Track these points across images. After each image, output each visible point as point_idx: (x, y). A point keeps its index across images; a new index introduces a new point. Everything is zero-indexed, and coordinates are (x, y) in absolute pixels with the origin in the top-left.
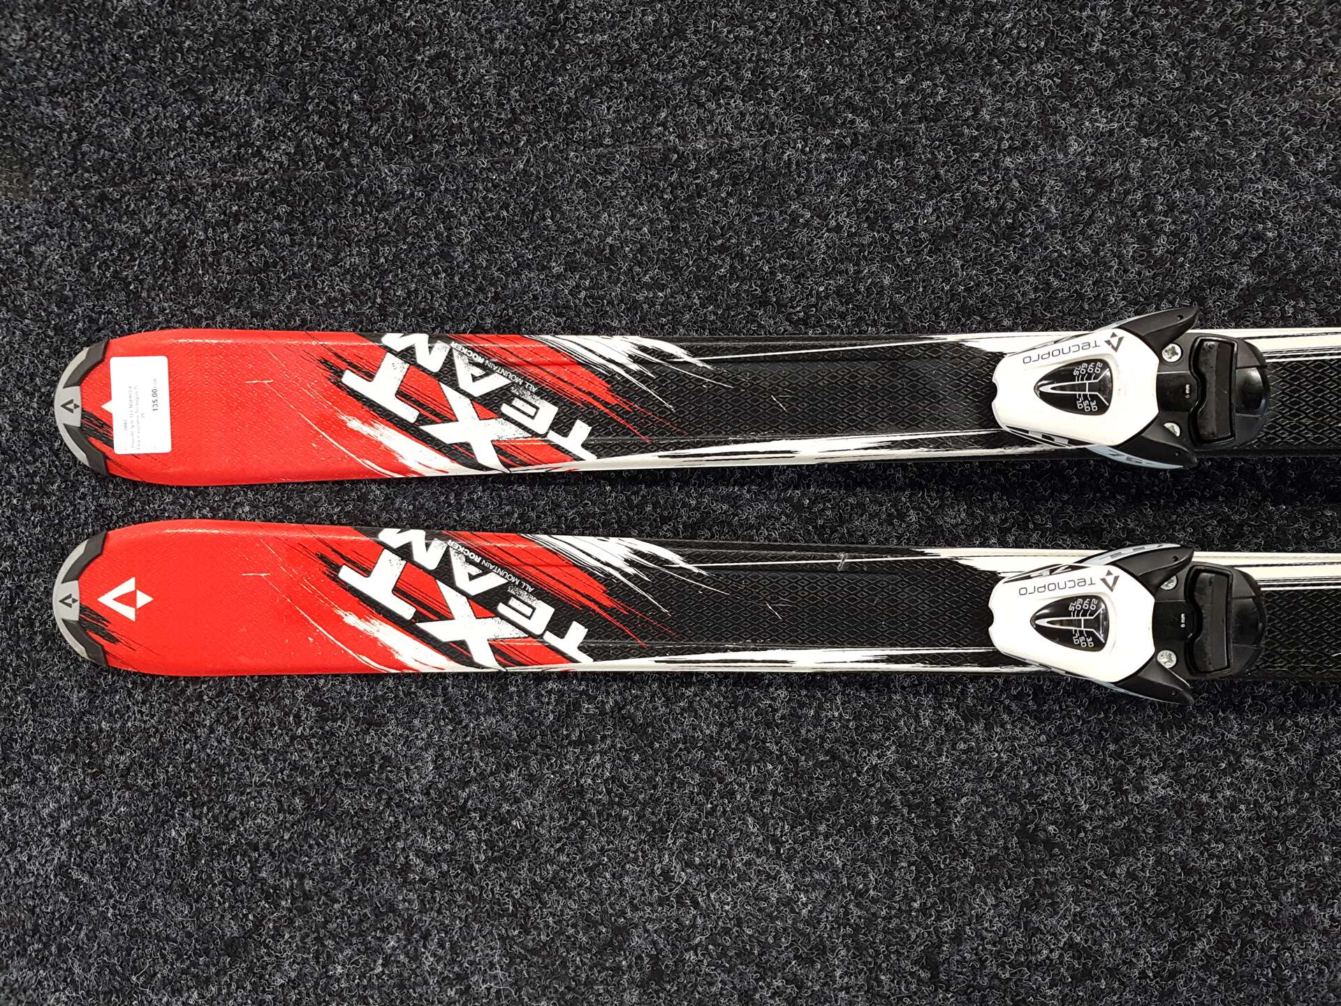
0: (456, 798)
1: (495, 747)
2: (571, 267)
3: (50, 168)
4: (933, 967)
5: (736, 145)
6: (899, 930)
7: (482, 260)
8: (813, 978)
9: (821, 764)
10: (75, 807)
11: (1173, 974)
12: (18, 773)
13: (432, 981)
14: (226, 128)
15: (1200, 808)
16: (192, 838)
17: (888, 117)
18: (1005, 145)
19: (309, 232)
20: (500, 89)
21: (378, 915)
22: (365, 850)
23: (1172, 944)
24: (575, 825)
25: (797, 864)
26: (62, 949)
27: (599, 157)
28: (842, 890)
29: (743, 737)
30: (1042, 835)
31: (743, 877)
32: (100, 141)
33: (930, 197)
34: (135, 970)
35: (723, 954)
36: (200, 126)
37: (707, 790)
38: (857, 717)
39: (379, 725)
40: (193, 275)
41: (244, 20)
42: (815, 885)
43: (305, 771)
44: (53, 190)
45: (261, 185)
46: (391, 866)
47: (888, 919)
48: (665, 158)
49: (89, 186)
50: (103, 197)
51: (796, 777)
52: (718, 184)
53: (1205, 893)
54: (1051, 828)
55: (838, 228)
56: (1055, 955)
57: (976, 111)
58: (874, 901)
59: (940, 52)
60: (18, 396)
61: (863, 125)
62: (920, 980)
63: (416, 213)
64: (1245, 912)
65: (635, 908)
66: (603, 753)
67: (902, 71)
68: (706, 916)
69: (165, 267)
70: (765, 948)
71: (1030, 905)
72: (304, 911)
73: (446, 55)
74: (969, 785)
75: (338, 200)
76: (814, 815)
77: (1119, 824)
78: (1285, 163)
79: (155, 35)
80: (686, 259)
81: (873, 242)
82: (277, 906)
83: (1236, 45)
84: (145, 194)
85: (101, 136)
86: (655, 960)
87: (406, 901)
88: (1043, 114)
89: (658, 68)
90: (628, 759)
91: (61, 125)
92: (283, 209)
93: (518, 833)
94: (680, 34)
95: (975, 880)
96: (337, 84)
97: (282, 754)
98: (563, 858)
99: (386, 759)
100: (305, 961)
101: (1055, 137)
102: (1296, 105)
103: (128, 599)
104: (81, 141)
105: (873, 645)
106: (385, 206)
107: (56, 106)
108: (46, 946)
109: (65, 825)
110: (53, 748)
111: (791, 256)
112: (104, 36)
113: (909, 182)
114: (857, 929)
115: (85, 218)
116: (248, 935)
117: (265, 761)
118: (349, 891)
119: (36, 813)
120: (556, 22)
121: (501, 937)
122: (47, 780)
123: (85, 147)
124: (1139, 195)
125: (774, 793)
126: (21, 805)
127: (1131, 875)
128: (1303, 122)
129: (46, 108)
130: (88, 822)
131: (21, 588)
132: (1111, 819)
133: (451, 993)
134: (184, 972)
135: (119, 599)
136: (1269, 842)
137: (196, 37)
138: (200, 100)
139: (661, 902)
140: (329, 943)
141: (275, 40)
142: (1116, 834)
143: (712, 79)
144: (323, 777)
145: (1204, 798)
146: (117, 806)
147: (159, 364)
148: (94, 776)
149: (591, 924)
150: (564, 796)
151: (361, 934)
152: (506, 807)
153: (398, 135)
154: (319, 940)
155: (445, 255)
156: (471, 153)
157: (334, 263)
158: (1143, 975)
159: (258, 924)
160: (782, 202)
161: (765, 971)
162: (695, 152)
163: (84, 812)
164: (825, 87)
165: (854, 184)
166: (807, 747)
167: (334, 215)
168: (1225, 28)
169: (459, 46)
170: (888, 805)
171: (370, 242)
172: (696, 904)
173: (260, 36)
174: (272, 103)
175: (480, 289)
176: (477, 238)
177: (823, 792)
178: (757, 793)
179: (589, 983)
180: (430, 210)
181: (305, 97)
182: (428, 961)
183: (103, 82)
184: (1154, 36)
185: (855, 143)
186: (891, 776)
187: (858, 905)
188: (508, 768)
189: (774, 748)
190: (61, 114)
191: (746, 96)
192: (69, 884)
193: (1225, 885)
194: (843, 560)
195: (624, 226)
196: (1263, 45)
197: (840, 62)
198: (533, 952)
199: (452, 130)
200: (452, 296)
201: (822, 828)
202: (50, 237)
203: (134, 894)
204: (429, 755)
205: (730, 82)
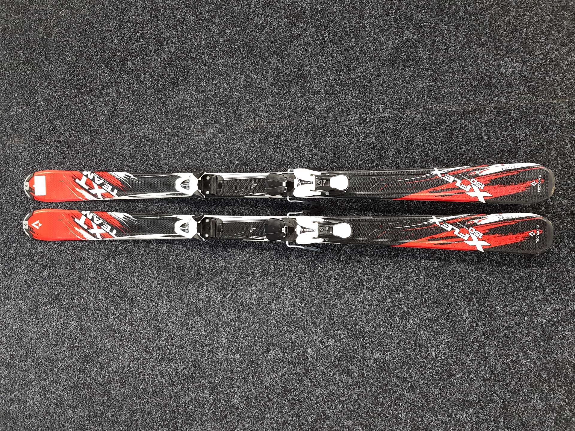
0: (96, 266)
1: (103, 256)
2: (118, 158)
3: (25, 137)
4: (181, 300)
5: (147, 134)
6: (176, 292)
7: (102, 156)
8: (160, 302)
9: (162, 259)
10: (28, 267)
11: (224, 301)
12: (18, 260)
13: (92, 303)
14: (57, 129)
15: (229, 268)
16: (49, 274)
17: (174, 129)
18: (195, 135)
19: (72, 151)
20: (106, 122)
21: (83, 290)
22: (80, 277)
23: (224, 295)
24: (118, 271)
25: (157, 279)
26: (25, 297)
27: (123, 136)
28: (165, 284)
29: (148, 254)
30: (201, 273)
31: (148, 282)
32: (34, 132)
33: (182, 145)
34: (38, 301)
35: (144, 298)
36: (52, 129)
37: (141, 264)
38: (169, 250)
39: (83, 251)
40: (51, 159)
41: (60, 108)
42: (161, 283)
43: (70, 260)
44: (26, 142)
45: (63, 141)
46: (85, 280)
47: (174, 290)
48: (135, 137)
49: (32, 141)
50: (35, 143)
51: (158, 262)
52: (144, 142)
53: (229, 285)
54: (203, 272)
55: (165, 151)
56: (203, 297)
57: (190, 128)
58: (171, 286)
59: (184, 116)
60: (19, 184)
61: (170, 131)
62: (179, 303)
63: (91, 147)
64: (236, 289)
65: (128, 289)
66: (123, 257)
67: (177, 119)
68: (141, 290)
69: (46, 157)
70: (152, 297)
71: (199, 287)
72: (69, 289)
73: (96, 115)
74: (188, 263)
75: (77, 144)
76: (160, 269)
77: (214, 271)
78: (244, 139)
79: (44, 111)
80: (138, 156)
81: (172, 154)
82: (64, 288)
83: (235, 115)
84: (42, 142)
85: (34, 131)
86: (132, 299)
87: (87, 287)
88: (201, 129)
89: (133, 118)
90: (127, 258)
91: (27, 128)
92: (67, 146)
93: (107, 273)
94: (138, 111)
95: (189, 282)
96: (77, 121)
97: (65, 257)
98: (115, 278)
99: (84, 258)
100: (69, 299)
101: (203, 133)
102: (245, 128)
103: (37, 225)
104: (31, 131)
105: (163, 233)
106: (85, 146)
107: (26, 124)
108: (23, 296)
109: (26, 271)
110: (24, 255)
111: (157, 156)
112: (35, 110)
113: (178, 141)
114: (168, 293)
115: (31, 147)
116: (59, 294)
117: (62, 258)
118: (77, 285)
119: (21, 269)
120: (116, 109)
121: (105, 295)
122: (23, 262)
123: (32, 133)
124: (218, 145)
125: (154, 265)
126: (18, 267)
127: (216, 281)
128: (247, 131)
129: (25, 125)
130: (30, 271)
131: (19, 223)
132: (213, 270)
133: (95, 306)
134: (47, 302)
135: (36, 225)
136: (241, 274)
137: (52, 111)
138: (52, 124)
139: (134, 287)
140: (74, 295)
141: (66, 112)
142: (214, 273)
143: (143, 121)
144: (73, 261)
145: (229, 265)
146: (35, 267)
147: (44, 177)
148: (32, 261)
149: (121, 291)
150: (116, 266)
151: (79, 294)
152: (105, 268)
153: (87, 131)
154: (72, 295)
155: (95, 156)
156: (100, 135)
157: (76, 157)
158: (218, 302)
159: (61, 292)
160: (156, 146)
161: (152, 301)
162: (140, 135)
163: (30, 269)
164: (163, 123)
165: (168, 142)
166: (159, 256)
167: (76, 147)
168: (234, 112)
169: (98, 114)
170: (174, 267)
171: (82, 153)
172: (139, 288)
173: (63, 111)
174: (65, 124)
175: (102, 162)
176: (101, 152)
177: (162, 265)
178: (150, 265)
179: (120, 304)
180: (93, 146)
181: (71, 123)
182: (91, 299)
183: (35, 120)
184: (221, 113)
185: (168, 134)
186: (174, 261)
187: (169, 288)
188: (106, 260)
189: (154, 256)
190: (27, 126)
191: (149, 124)
192: (27, 283)
193: (233, 283)
194: (158, 217)
195: (127, 150)
196: (240, 115)
197: (165, 118)
198: (110, 297)
199: (97, 130)
200: (97, 164)
201: (162, 272)
202: (25, 151)
203: (38, 285)
204: (91, 257)
205: (146, 122)
